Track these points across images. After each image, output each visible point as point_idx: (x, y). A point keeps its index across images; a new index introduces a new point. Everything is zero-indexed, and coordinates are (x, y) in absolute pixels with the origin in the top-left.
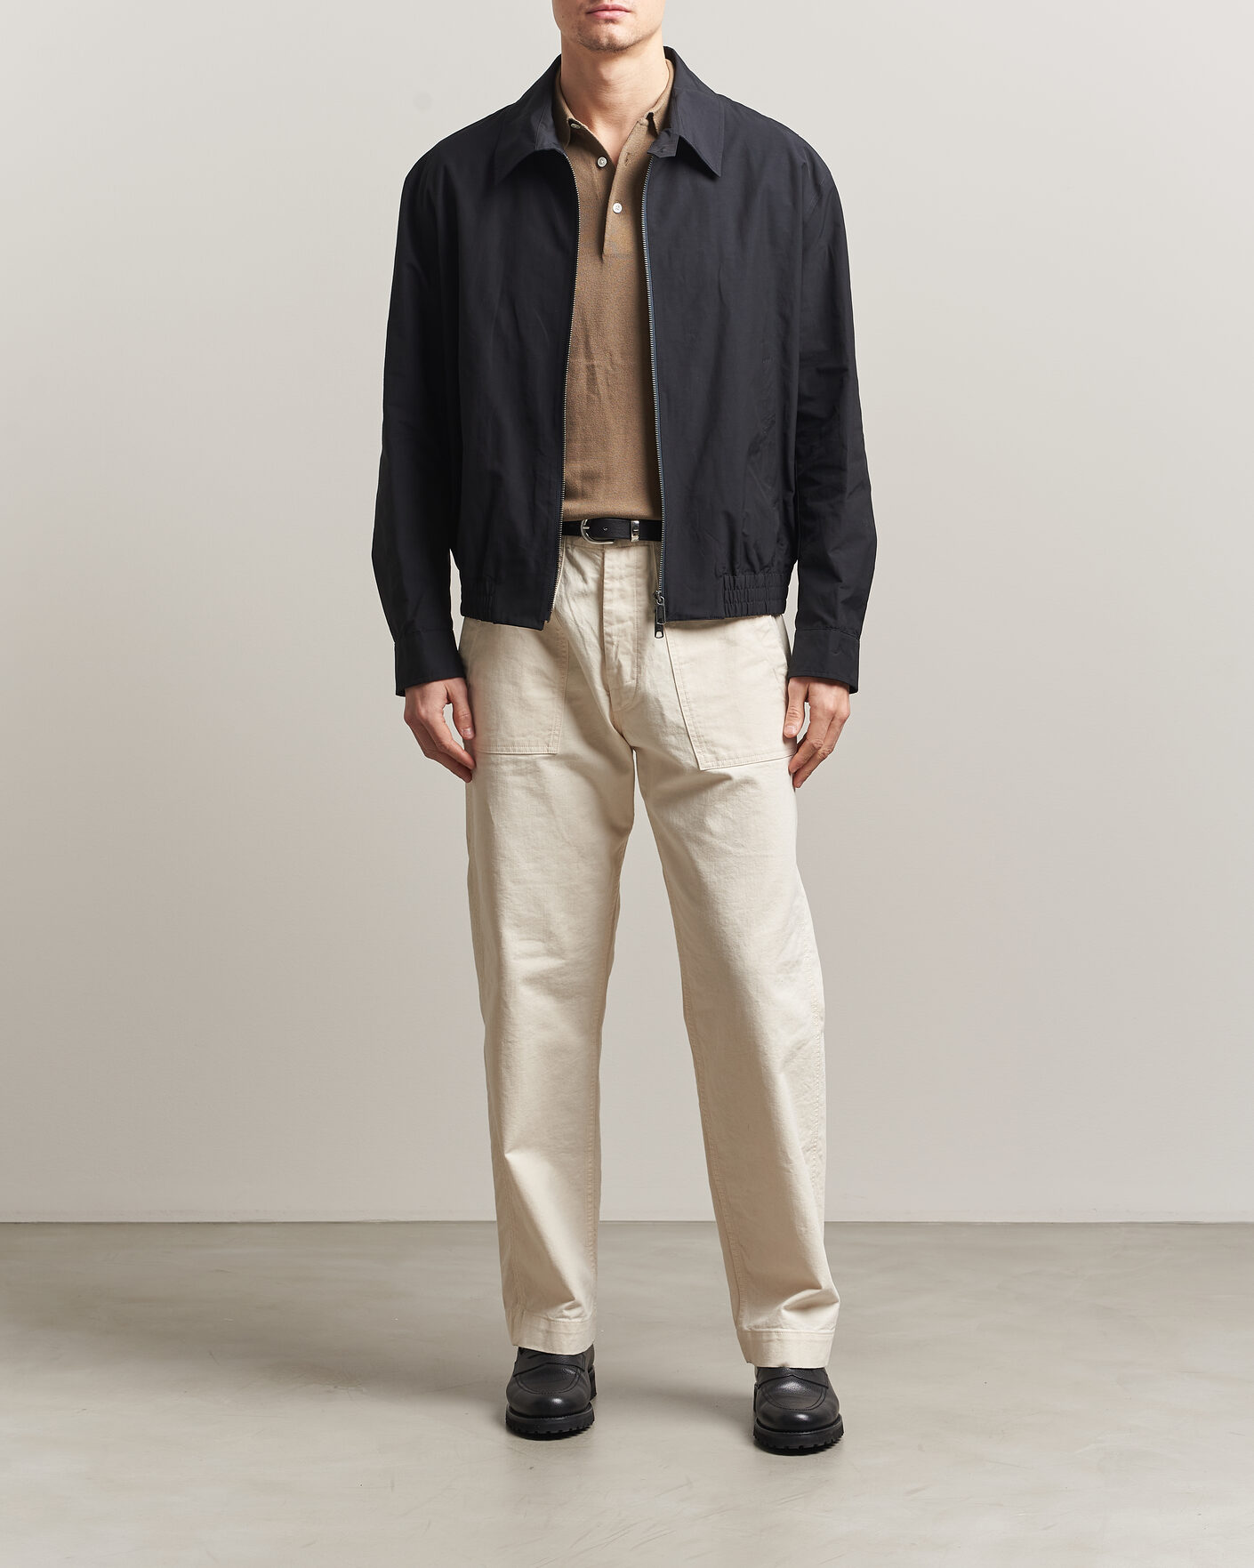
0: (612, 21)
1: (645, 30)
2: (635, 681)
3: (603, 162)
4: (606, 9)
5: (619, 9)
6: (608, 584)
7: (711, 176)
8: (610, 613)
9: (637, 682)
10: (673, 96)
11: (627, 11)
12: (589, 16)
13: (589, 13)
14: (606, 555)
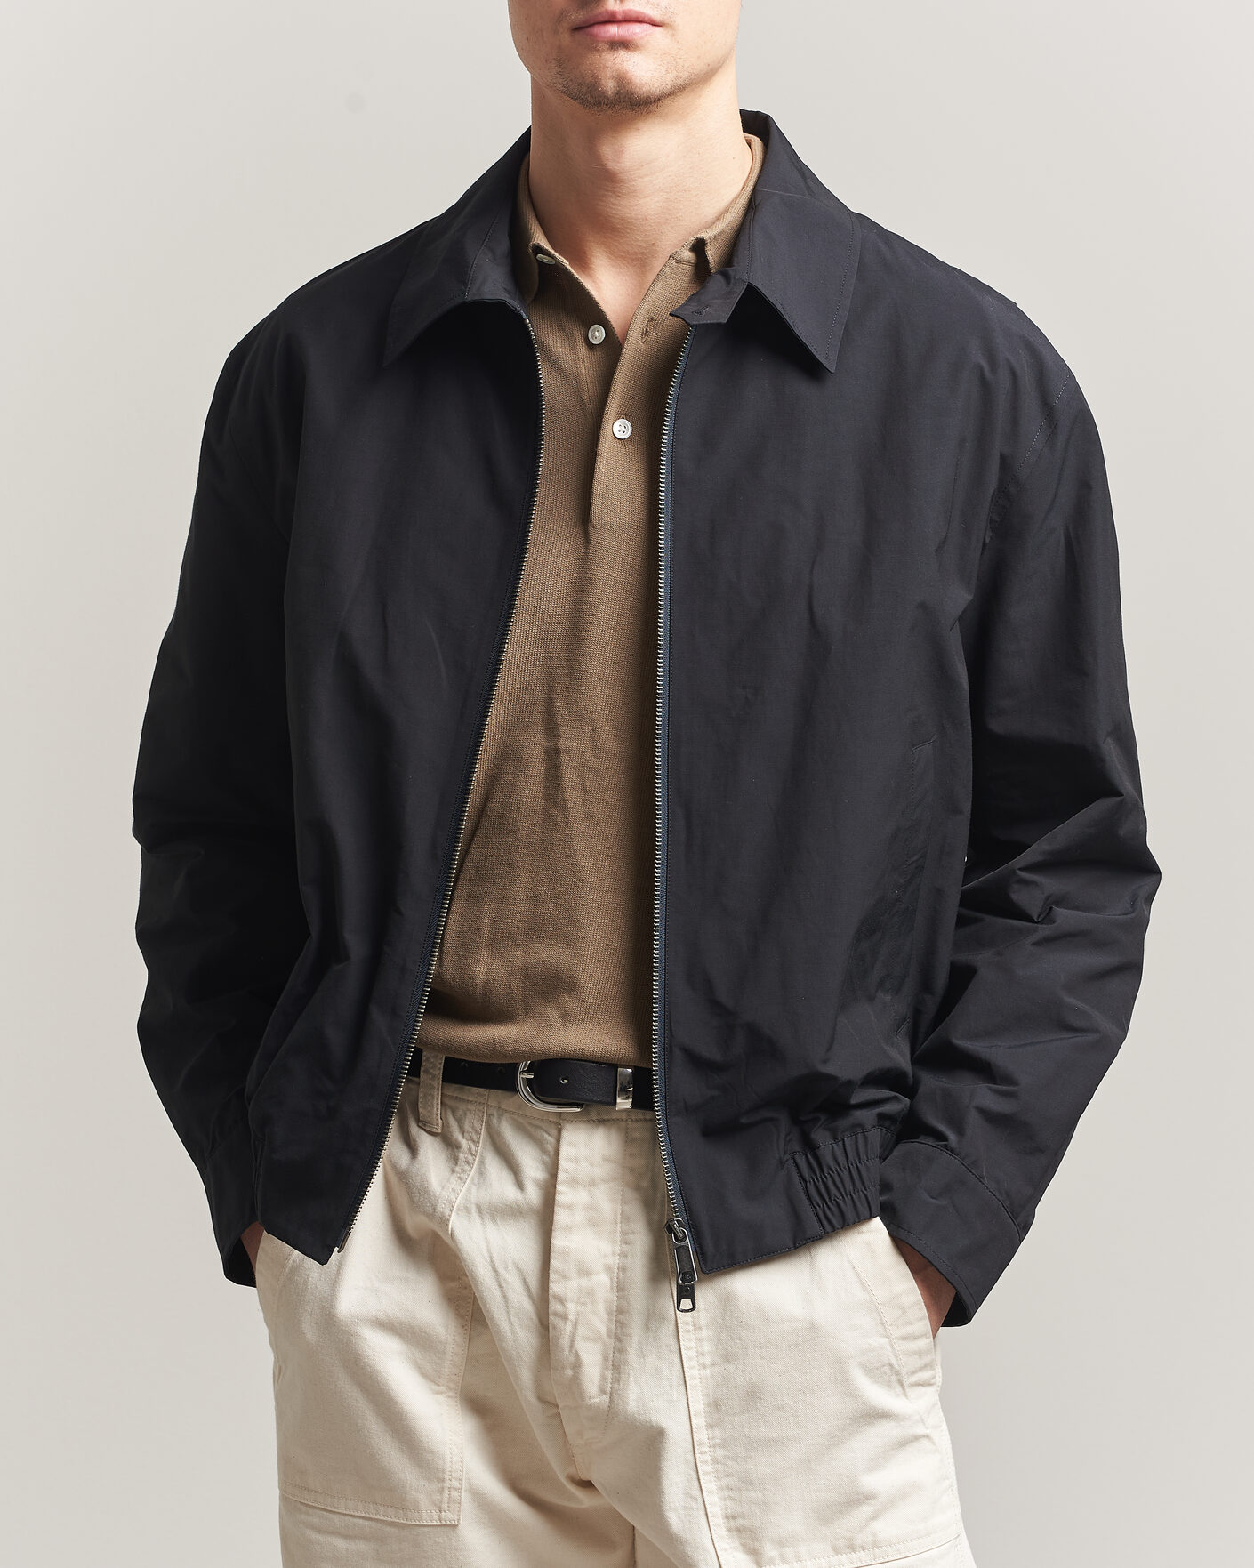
0: (624, 44)
1: (691, 64)
2: (606, 1398)
3: (598, 334)
4: (612, 19)
5: (639, 20)
6: (564, 1194)
7: (811, 368)
8: (565, 1253)
9: (611, 1401)
10: (752, 206)
11: (655, 24)
12: (578, 35)
13: (578, 28)
14: (565, 1134)
